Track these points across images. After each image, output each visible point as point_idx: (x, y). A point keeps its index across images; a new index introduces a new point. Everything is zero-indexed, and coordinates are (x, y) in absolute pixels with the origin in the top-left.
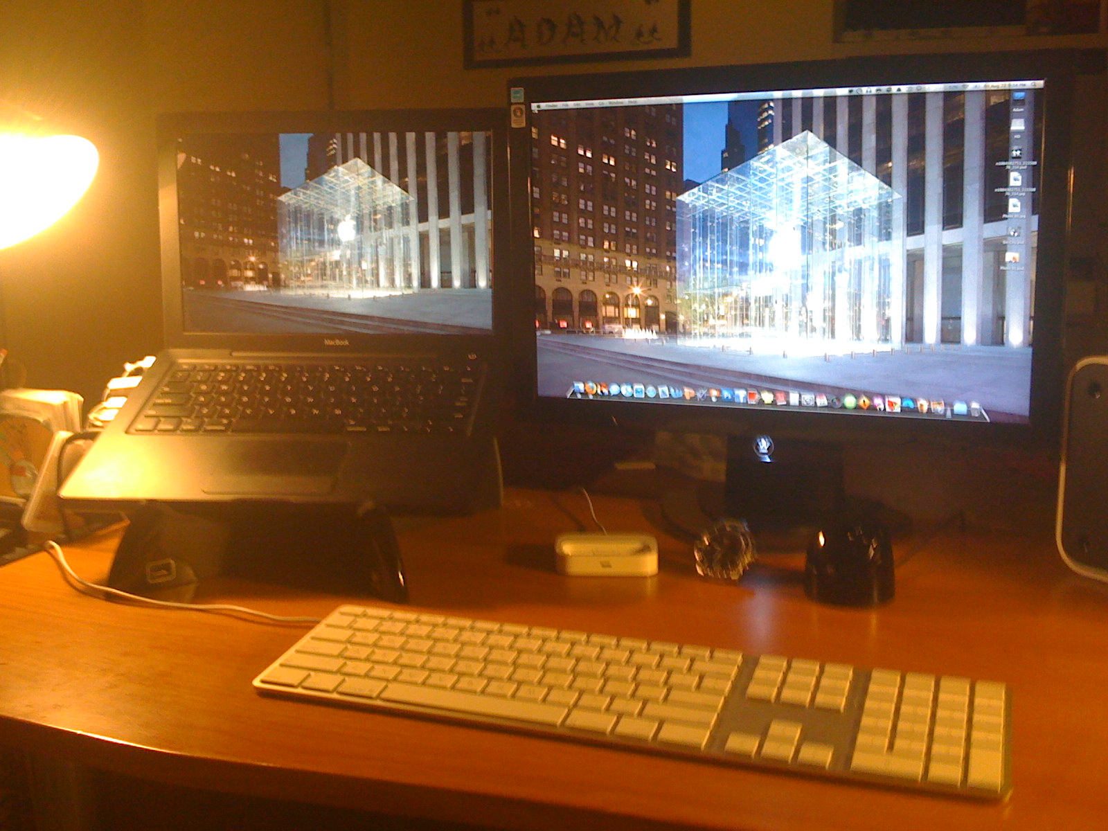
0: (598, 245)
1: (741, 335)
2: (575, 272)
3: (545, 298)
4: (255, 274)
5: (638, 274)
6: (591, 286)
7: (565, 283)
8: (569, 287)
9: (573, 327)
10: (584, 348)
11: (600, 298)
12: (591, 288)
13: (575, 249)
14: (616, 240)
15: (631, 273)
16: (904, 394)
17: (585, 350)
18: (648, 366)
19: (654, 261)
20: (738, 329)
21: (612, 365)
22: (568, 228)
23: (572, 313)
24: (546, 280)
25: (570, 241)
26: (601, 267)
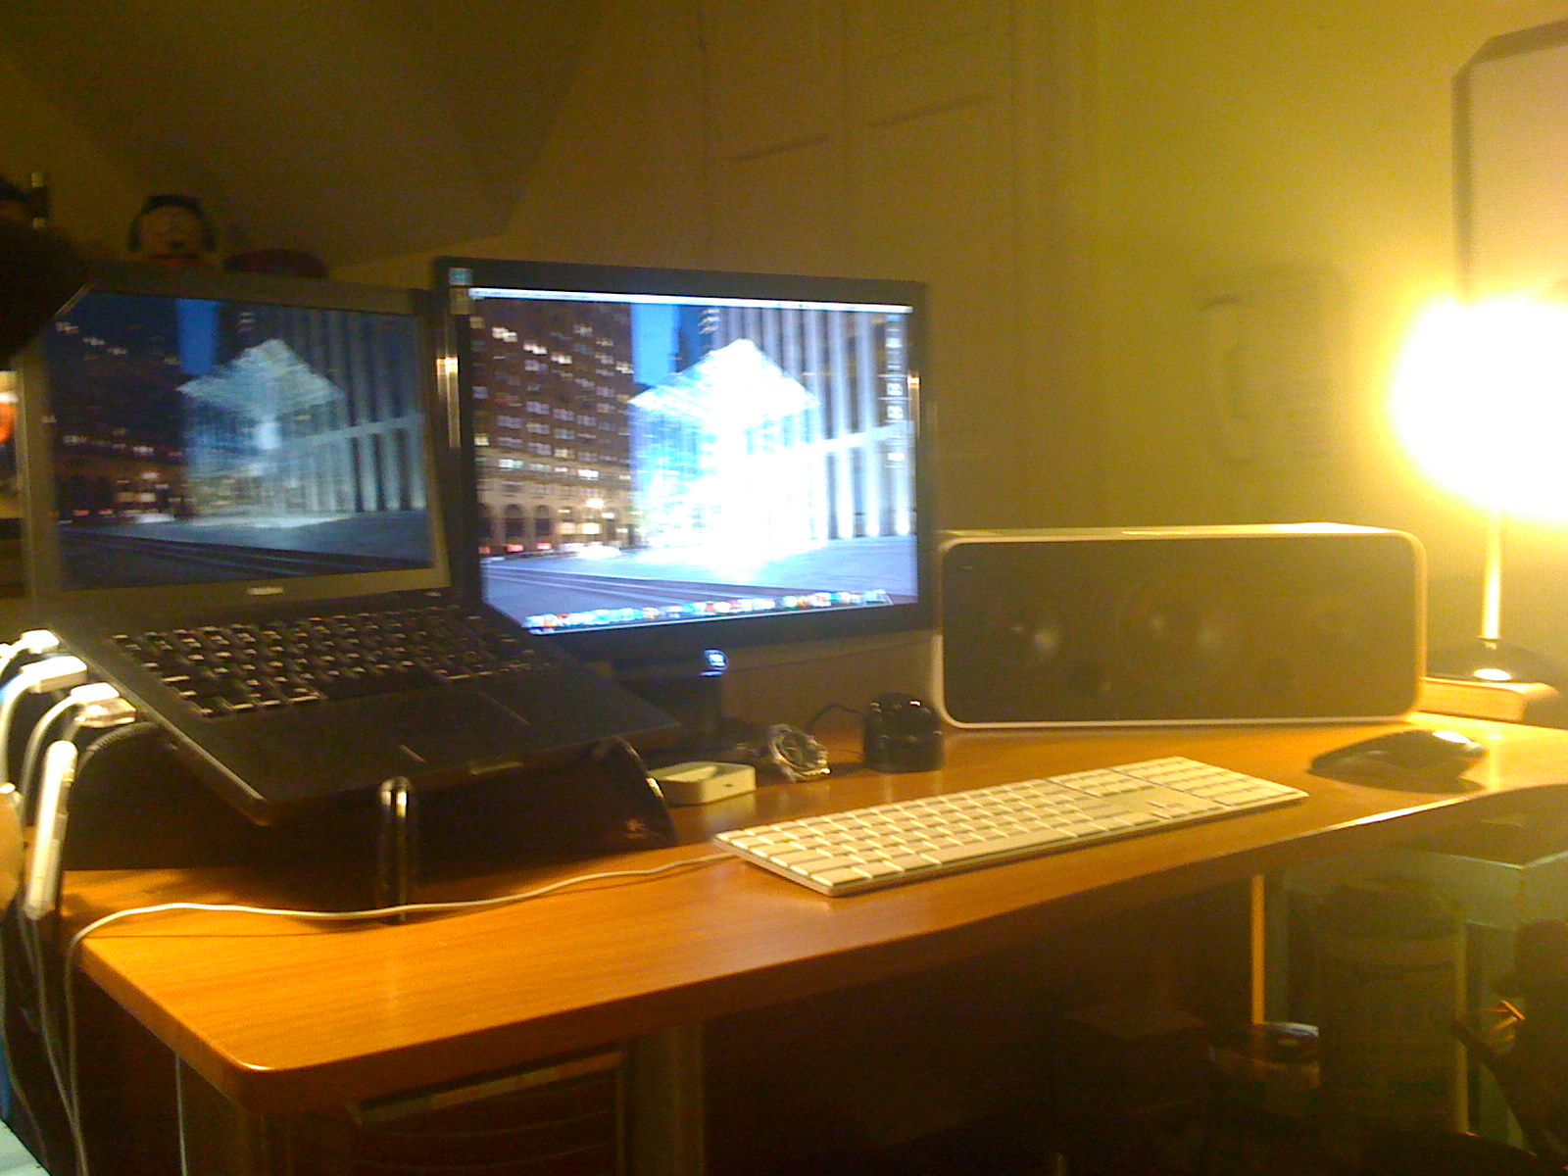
2: (529, 485)
4: (157, 497)
5: (595, 485)
6: (545, 502)
7: (516, 499)
8: (522, 503)
9: (527, 550)
10: (542, 573)
11: (554, 514)
12: (548, 503)
13: (529, 459)
15: (590, 484)
17: (544, 577)
19: (613, 470)
21: (574, 590)
22: (522, 434)
23: (525, 535)
24: (494, 497)
25: (524, 449)
26: (559, 479)
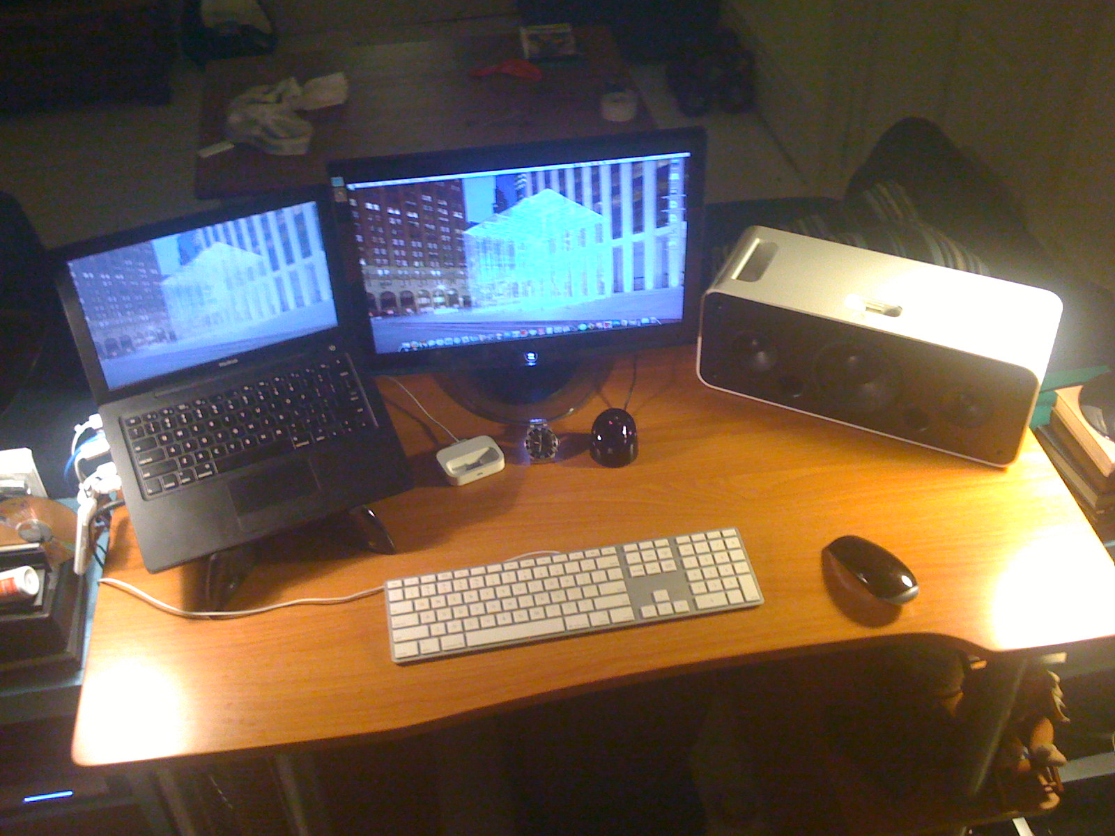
0: (410, 264)
1: (514, 302)
2: (395, 281)
3: (374, 300)
5: (441, 278)
6: (408, 289)
7: (388, 289)
8: (392, 291)
9: (398, 313)
10: (407, 323)
11: (415, 294)
12: (408, 290)
13: (393, 269)
14: (424, 261)
15: (436, 278)
16: (613, 318)
17: (409, 324)
18: (455, 327)
19: (452, 269)
20: (512, 299)
21: (429, 330)
22: (386, 257)
23: (395, 305)
24: (373, 289)
25: (389, 264)
26: (414, 277)
